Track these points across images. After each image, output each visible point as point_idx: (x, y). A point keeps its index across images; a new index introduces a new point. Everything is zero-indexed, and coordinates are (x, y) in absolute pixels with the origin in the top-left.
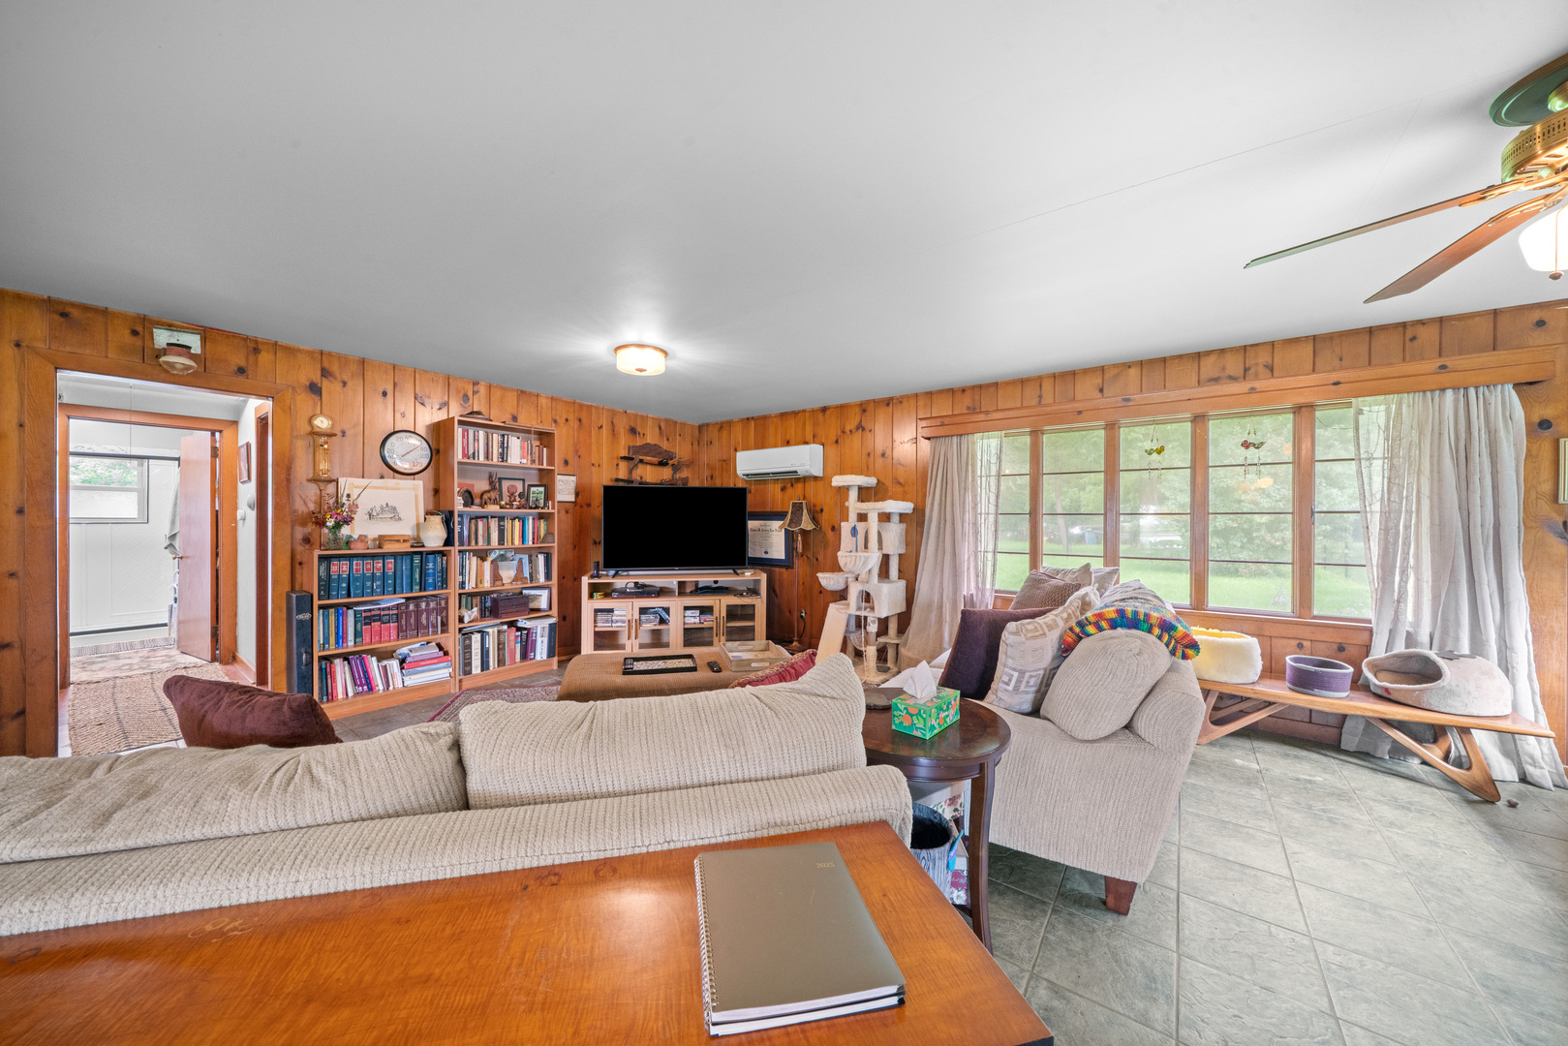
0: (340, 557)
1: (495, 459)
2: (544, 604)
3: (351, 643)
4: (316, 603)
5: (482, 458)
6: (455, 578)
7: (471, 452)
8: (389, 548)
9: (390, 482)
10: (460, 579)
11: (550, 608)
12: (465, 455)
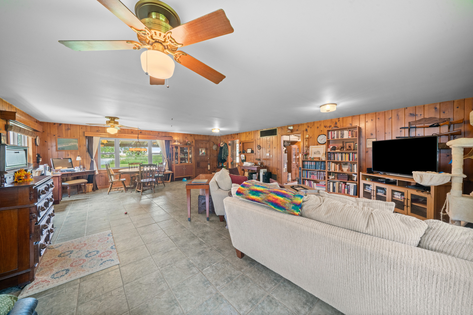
0: (306, 161)
1: (340, 138)
2: (355, 179)
3: (309, 178)
4: (302, 169)
5: (336, 138)
6: (327, 168)
7: (333, 137)
8: (315, 160)
9: (319, 146)
10: (328, 168)
11: (357, 181)
12: (331, 138)
